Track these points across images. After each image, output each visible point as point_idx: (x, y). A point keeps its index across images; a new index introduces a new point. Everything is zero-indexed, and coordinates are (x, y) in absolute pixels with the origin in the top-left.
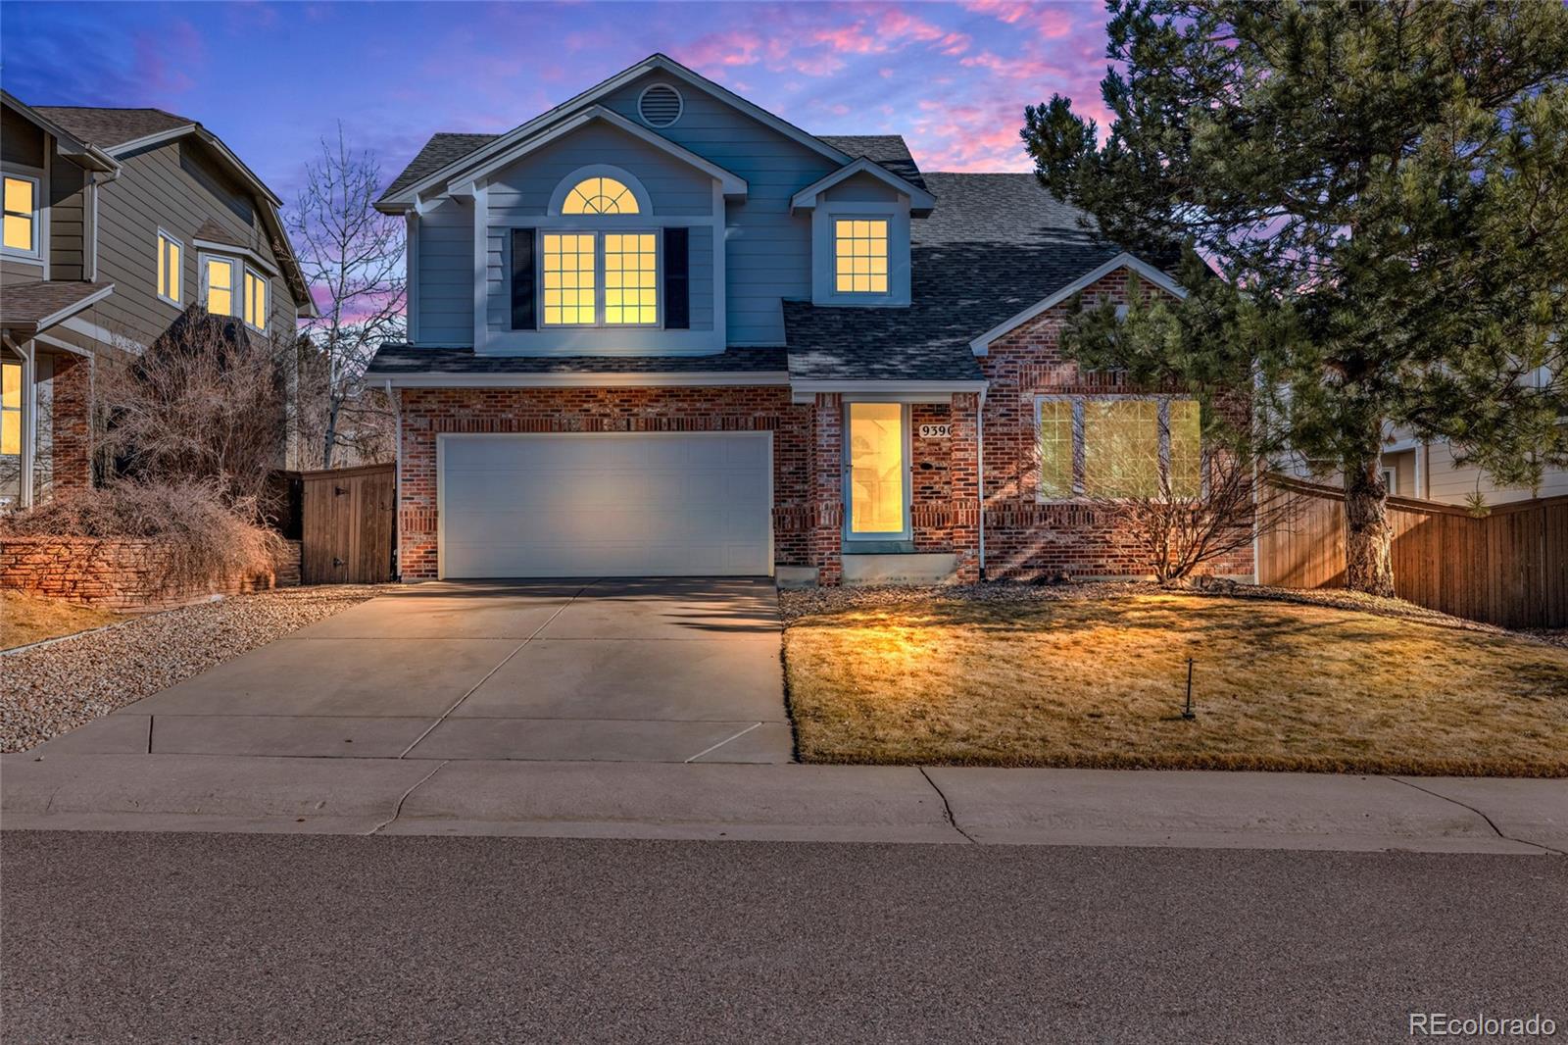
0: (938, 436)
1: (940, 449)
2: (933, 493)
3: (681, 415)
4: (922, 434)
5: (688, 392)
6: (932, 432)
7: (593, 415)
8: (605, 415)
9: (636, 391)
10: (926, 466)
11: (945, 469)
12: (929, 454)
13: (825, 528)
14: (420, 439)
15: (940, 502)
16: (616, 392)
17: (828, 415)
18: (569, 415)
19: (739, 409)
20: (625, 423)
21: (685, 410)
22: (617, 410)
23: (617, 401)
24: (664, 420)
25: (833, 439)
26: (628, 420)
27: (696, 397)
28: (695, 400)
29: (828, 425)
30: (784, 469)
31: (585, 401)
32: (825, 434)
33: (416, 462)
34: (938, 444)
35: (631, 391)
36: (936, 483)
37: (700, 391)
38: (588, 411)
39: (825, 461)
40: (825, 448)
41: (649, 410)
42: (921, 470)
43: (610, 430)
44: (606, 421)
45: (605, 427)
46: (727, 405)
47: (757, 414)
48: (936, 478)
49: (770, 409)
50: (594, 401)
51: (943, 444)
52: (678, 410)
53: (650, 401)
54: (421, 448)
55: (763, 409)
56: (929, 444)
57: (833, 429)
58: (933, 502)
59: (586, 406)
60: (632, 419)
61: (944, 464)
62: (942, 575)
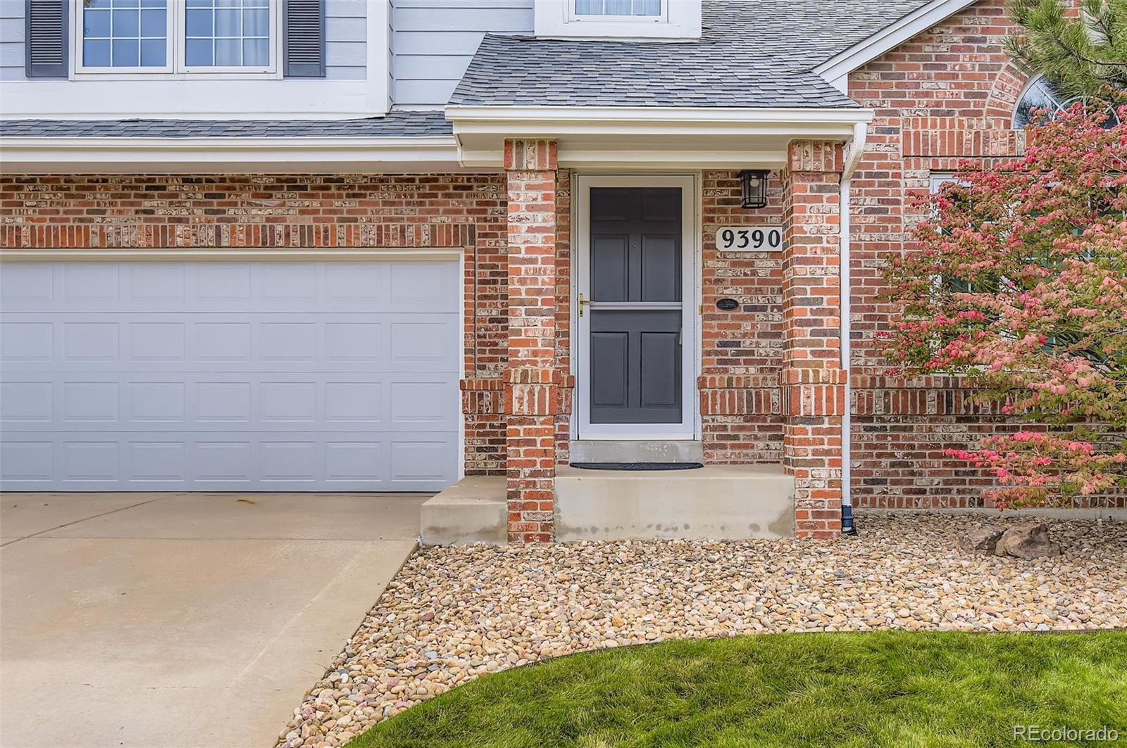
0: (750, 247)
1: (754, 273)
2: (739, 353)
3: (308, 221)
4: (721, 244)
5: (320, 182)
6: (739, 241)
7: (161, 220)
8: (179, 220)
9: (233, 180)
10: (727, 304)
11: (763, 309)
12: (734, 282)
13: (521, 422)
15: (752, 370)
16: (199, 181)
17: (529, 187)
18: (117, 220)
19: (406, 211)
20: (212, 233)
21: (317, 211)
22: (199, 211)
23: (200, 196)
24: (279, 228)
25: (540, 236)
26: (218, 228)
27: (333, 191)
28: (332, 196)
29: (530, 208)
30: (481, 313)
31: (145, 196)
32: (524, 226)
34: (750, 264)
35: (223, 180)
36: (745, 335)
37: (341, 180)
38: (152, 212)
39: (522, 281)
40: (523, 255)
41: (254, 212)
42: (718, 312)
43: (187, 247)
44: (179, 229)
45: (179, 241)
46: (385, 203)
47: (437, 220)
48: (746, 325)
49: (459, 212)
50: (160, 196)
51: (758, 263)
52: (302, 212)
53: (255, 196)
55: (446, 212)
56: (734, 264)
57: (540, 216)
58: (739, 371)
59: (147, 204)
60: (225, 227)
61: (760, 300)
62: (764, 520)
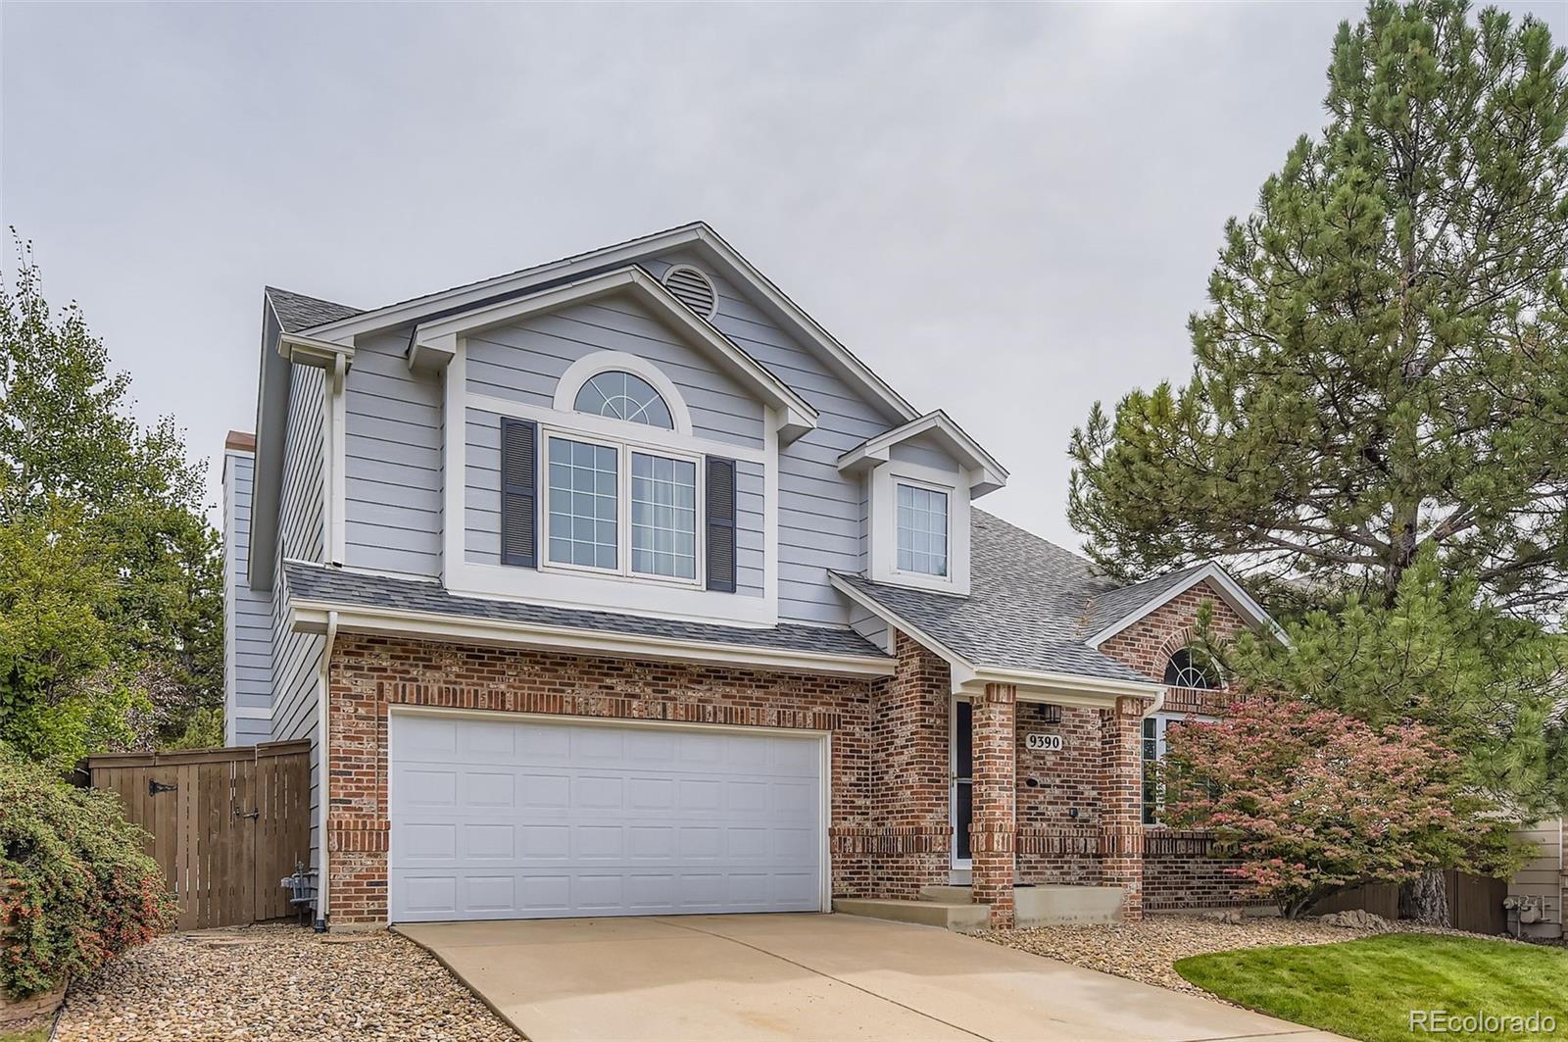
0: (1043, 748)
1: (1045, 763)
2: (1038, 814)
3: (728, 704)
4: (1029, 744)
5: (737, 674)
6: (1039, 743)
7: (619, 695)
8: (634, 696)
9: (673, 667)
10: (1032, 783)
11: (1049, 786)
12: (1035, 769)
14: (362, 711)
15: (1044, 825)
16: (648, 665)
17: (1001, 713)
18: (584, 692)
19: (797, 702)
20: (660, 708)
21: (735, 697)
22: (649, 690)
23: (649, 678)
24: (709, 708)
25: (1006, 743)
26: (664, 704)
27: (746, 682)
28: (745, 686)
29: (1001, 725)
30: (845, 779)
31: (607, 675)
32: (998, 736)
33: (355, 746)
34: (1043, 758)
35: (666, 667)
36: (1040, 803)
37: (752, 674)
38: (612, 688)
39: (997, 770)
40: (997, 754)
41: (690, 694)
42: (1027, 787)
43: (641, 718)
44: (635, 704)
45: (635, 713)
46: (782, 694)
47: (817, 709)
48: (1041, 797)
49: (831, 704)
50: (618, 676)
51: (1047, 758)
52: (724, 696)
53: (690, 681)
54: (363, 725)
55: (822, 704)
56: (1035, 757)
57: (1006, 730)
58: (1037, 825)
59: (608, 681)
60: (669, 704)
61: (1048, 781)
62: (1109, 913)
